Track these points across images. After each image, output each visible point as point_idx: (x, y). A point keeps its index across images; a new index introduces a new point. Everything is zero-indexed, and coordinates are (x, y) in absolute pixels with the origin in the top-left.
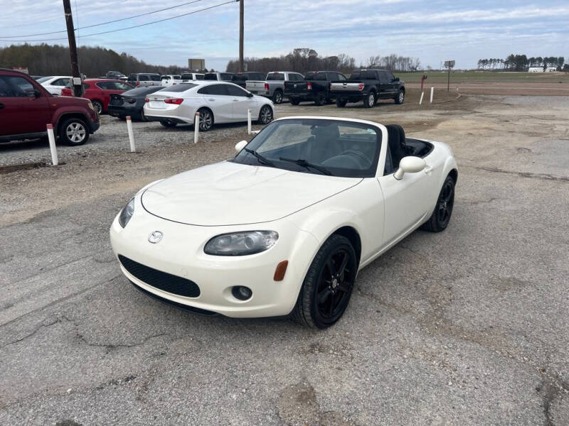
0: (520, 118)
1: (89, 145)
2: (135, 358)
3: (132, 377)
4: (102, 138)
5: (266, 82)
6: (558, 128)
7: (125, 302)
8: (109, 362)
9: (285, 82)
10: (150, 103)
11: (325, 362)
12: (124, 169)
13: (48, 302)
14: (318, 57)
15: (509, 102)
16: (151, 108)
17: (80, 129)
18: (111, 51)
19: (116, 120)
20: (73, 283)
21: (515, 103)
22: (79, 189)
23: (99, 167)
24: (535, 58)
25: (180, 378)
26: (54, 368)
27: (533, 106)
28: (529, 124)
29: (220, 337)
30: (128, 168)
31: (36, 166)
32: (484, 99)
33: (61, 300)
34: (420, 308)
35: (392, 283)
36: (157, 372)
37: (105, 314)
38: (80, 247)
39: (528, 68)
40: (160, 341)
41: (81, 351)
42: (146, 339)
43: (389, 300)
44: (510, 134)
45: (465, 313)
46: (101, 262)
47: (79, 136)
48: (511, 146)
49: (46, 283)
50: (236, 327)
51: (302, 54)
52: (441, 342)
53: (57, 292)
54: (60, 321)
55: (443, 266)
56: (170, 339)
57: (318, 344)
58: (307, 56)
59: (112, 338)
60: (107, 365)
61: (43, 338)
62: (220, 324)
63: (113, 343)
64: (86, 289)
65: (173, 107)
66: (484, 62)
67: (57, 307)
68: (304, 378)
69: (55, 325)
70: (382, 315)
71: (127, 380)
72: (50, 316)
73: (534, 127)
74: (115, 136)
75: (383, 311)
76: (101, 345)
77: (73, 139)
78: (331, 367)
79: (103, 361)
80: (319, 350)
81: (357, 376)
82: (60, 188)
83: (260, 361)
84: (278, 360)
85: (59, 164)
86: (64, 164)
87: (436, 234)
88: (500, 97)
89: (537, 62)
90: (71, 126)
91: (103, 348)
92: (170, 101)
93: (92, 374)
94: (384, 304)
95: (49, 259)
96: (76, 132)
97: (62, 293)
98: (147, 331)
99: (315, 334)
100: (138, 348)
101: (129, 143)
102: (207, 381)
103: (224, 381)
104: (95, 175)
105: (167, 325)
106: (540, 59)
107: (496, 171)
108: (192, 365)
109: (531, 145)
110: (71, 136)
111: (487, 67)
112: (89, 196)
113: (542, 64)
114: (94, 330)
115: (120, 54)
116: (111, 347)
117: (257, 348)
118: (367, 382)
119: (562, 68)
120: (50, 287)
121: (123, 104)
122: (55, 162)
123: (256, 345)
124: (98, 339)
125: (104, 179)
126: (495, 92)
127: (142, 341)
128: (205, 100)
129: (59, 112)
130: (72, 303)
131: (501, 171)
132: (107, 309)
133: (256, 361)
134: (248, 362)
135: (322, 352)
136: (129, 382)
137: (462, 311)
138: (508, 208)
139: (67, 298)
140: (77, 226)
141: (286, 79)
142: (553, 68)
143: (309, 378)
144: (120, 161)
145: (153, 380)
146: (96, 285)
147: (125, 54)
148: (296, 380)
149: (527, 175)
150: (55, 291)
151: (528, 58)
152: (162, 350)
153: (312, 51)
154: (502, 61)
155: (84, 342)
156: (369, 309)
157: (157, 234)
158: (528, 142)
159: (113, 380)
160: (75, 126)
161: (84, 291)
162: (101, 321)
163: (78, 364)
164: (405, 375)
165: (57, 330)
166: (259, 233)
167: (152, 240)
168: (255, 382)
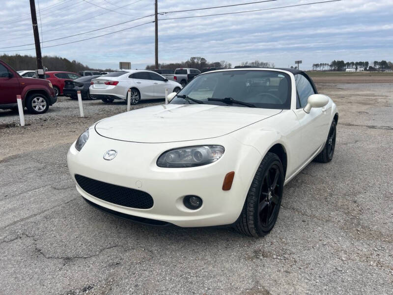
0: (351, 96)
1: (49, 113)
2: (92, 269)
3: (89, 287)
4: (58, 109)
5: (175, 75)
6: (380, 100)
7: (80, 220)
8: (66, 273)
9: (188, 75)
10: (94, 85)
11: (272, 267)
12: (76, 127)
13: (11, 222)
14: (207, 63)
15: (340, 87)
16: (95, 89)
17: (42, 102)
18: (65, 59)
19: (69, 100)
20: (33, 206)
21: (344, 87)
22: (41, 141)
23: (56, 127)
24: (350, 62)
25: (136, 286)
26: (12, 280)
27: (357, 89)
28: (359, 98)
29: (169, 247)
30: (78, 127)
31: (7, 126)
32: (323, 86)
33: (22, 220)
34: (338, 217)
35: (306, 199)
36: (114, 281)
37: (62, 230)
38: (41, 179)
39: (345, 69)
40: (114, 252)
41: (39, 264)
42: (101, 251)
43: (309, 212)
44: (349, 104)
45: (377, 220)
46: (58, 189)
47: (41, 107)
48: (353, 111)
49: (10, 206)
50: (183, 238)
51: (196, 61)
52: (369, 245)
53: (19, 214)
54: (20, 238)
55: (342, 186)
56: (123, 250)
57: (260, 250)
58: (200, 62)
59: (69, 251)
60: (64, 276)
61: (4, 252)
62: (167, 236)
63: (70, 255)
64: (45, 211)
65: (111, 87)
66: (317, 65)
67: (19, 225)
68: (257, 282)
69: (16, 241)
70: (308, 224)
71: (85, 290)
72: (11, 233)
73: (364, 100)
74: (68, 108)
75: (308, 221)
76: (58, 258)
77: (37, 109)
78: (279, 271)
79: (60, 273)
80: (263, 255)
81: (305, 278)
82: (26, 140)
83: (211, 268)
84: (227, 266)
85: (26, 125)
86: (29, 125)
87: (326, 164)
88: (333, 84)
89: (351, 65)
90: (35, 99)
91: (61, 260)
92: (109, 83)
93: (50, 286)
94: (306, 215)
95: (14, 188)
96: (39, 104)
97: (24, 214)
98: (101, 243)
99: (255, 242)
100: (94, 259)
101: (79, 112)
102: (164, 288)
103: (181, 288)
104: (54, 131)
105: (119, 237)
106: (353, 63)
107: (350, 125)
108: (147, 273)
109: (367, 109)
110: (35, 107)
111: (318, 69)
112: (48, 145)
113: (354, 67)
114: (52, 244)
115: (71, 61)
116: (68, 259)
117: (205, 255)
118: (317, 284)
119: (368, 69)
120: (12, 210)
121: (74, 87)
122: (23, 124)
123: (203, 253)
124: (55, 252)
125: (60, 134)
126: (329, 82)
127: (97, 253)
128: (134, 83)
129: (27, 89)
130: (32, 222)
131: (353, 125)
132: (64, 226)
133: (207, 268)
134: (199, 268)
135: (267, 257)
136: (87, 292)
137: (374, 219)
138: (371, 146)
139: (27, 218)
140: (38, 164)
141: (189, 72)
142: (362, 69)
143: (261, 282)
144: (72, 123)
145: (111, 289)
146: (54, 207)
147: (75, 61)
148: (249, 284)
149: (373, 127)
150: (17, 212)
151: (345, 62)
152: (116, 261)
153: (203, 59)
154: (328, 64)
155: (42, 255)
156: (295, 220)
157: (111, 152)
158: (364, 108)
159: (71, 291)
160: (38, 99)
161: (43, 212)
162: (58, 236)
163: (36, 276)
164: (351, 276)
165: (17, 245)
166: (207, 147)
167: (107, 157)
168: (211, 287)
